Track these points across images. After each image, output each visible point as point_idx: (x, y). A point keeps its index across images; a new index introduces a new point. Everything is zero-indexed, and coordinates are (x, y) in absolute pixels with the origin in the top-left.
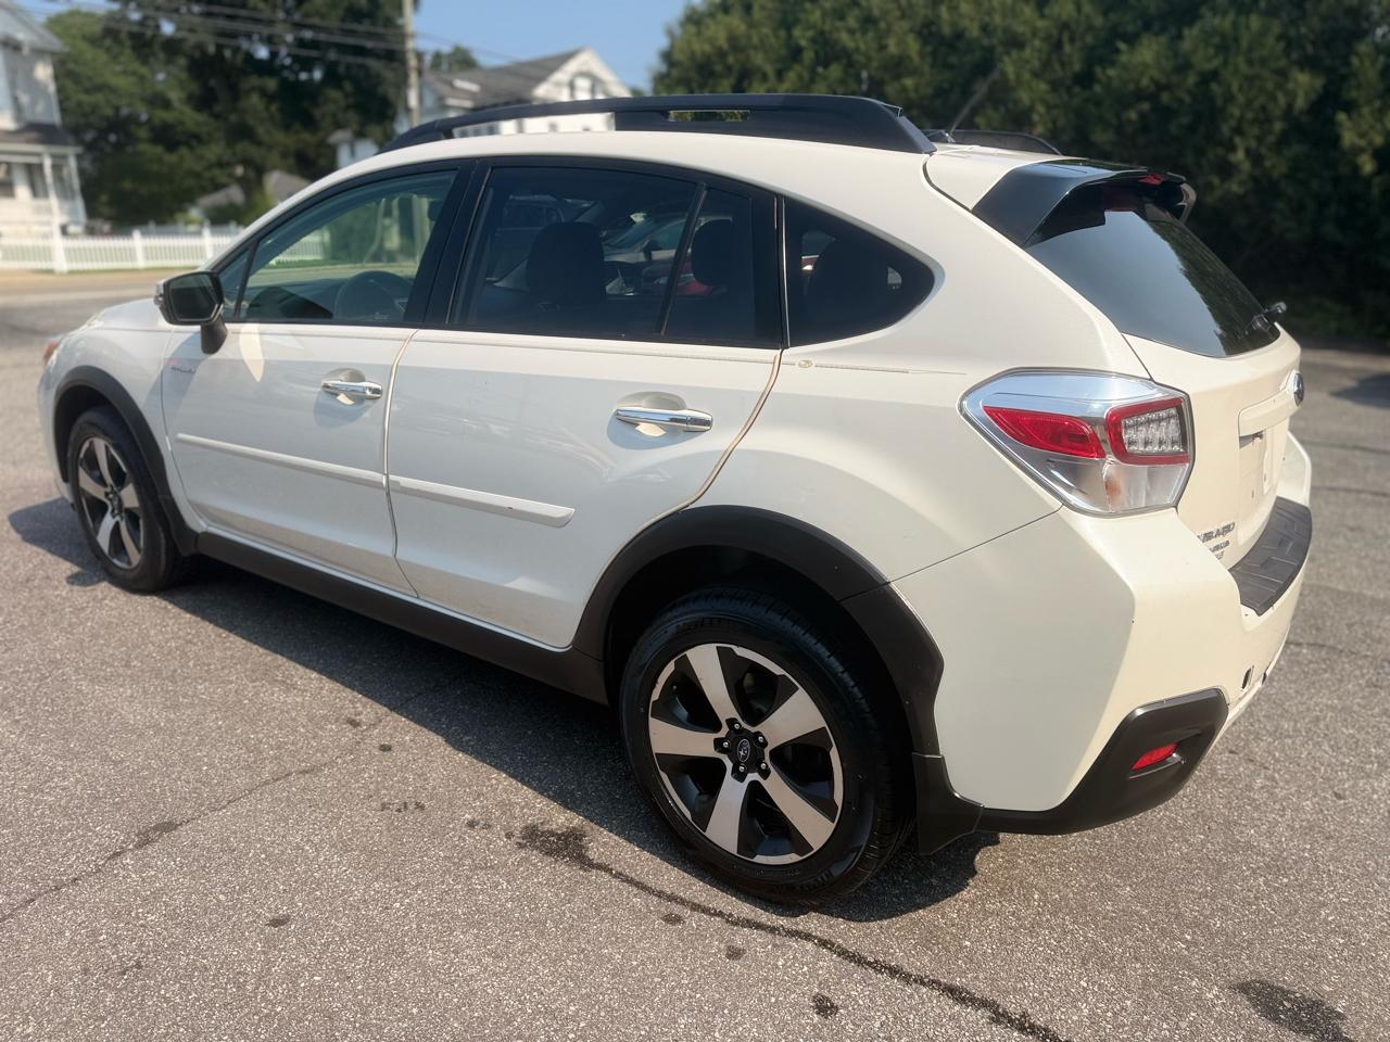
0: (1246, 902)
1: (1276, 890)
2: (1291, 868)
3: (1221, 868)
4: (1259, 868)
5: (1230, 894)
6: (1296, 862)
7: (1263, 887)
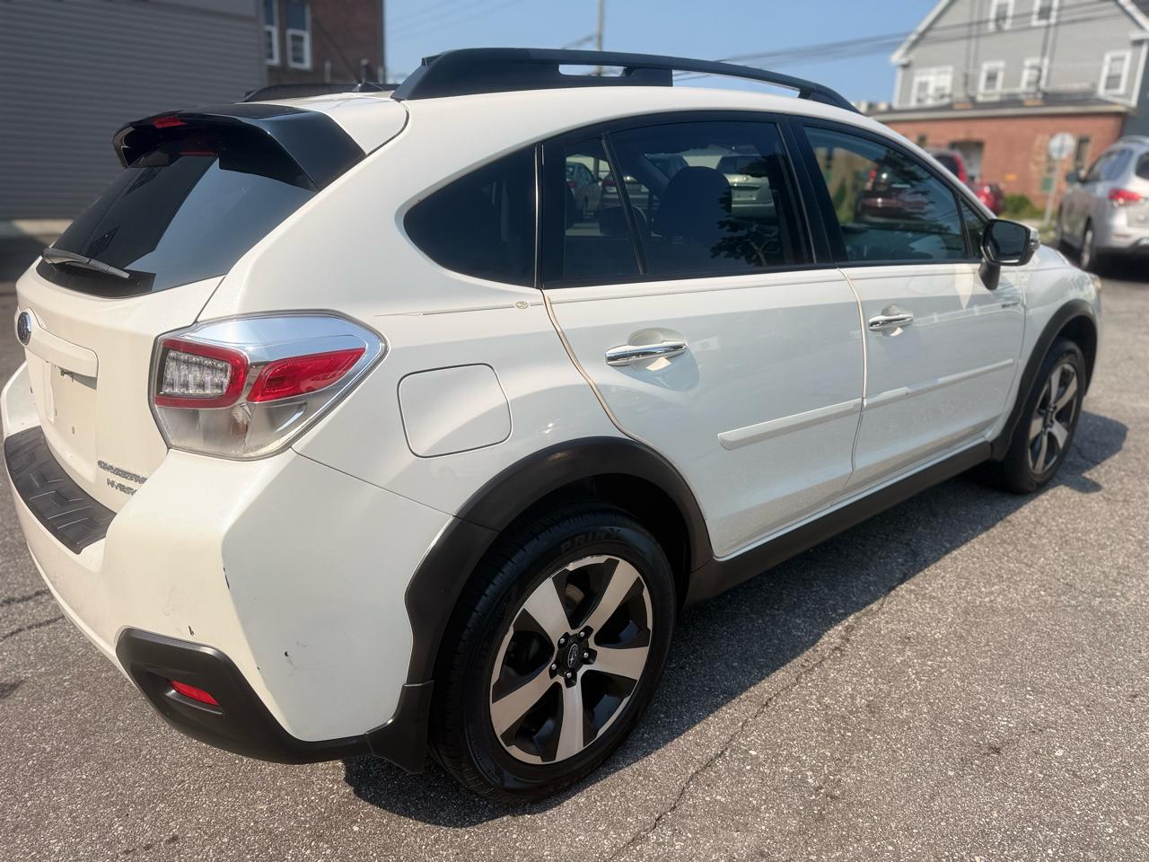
0: (48, 726)
1: (33, 751)
2: (32, 775)
3: (83, 733)
4: (57, 755)
5: (62, 724)
6: (32, 782)
7: (43, 745)
